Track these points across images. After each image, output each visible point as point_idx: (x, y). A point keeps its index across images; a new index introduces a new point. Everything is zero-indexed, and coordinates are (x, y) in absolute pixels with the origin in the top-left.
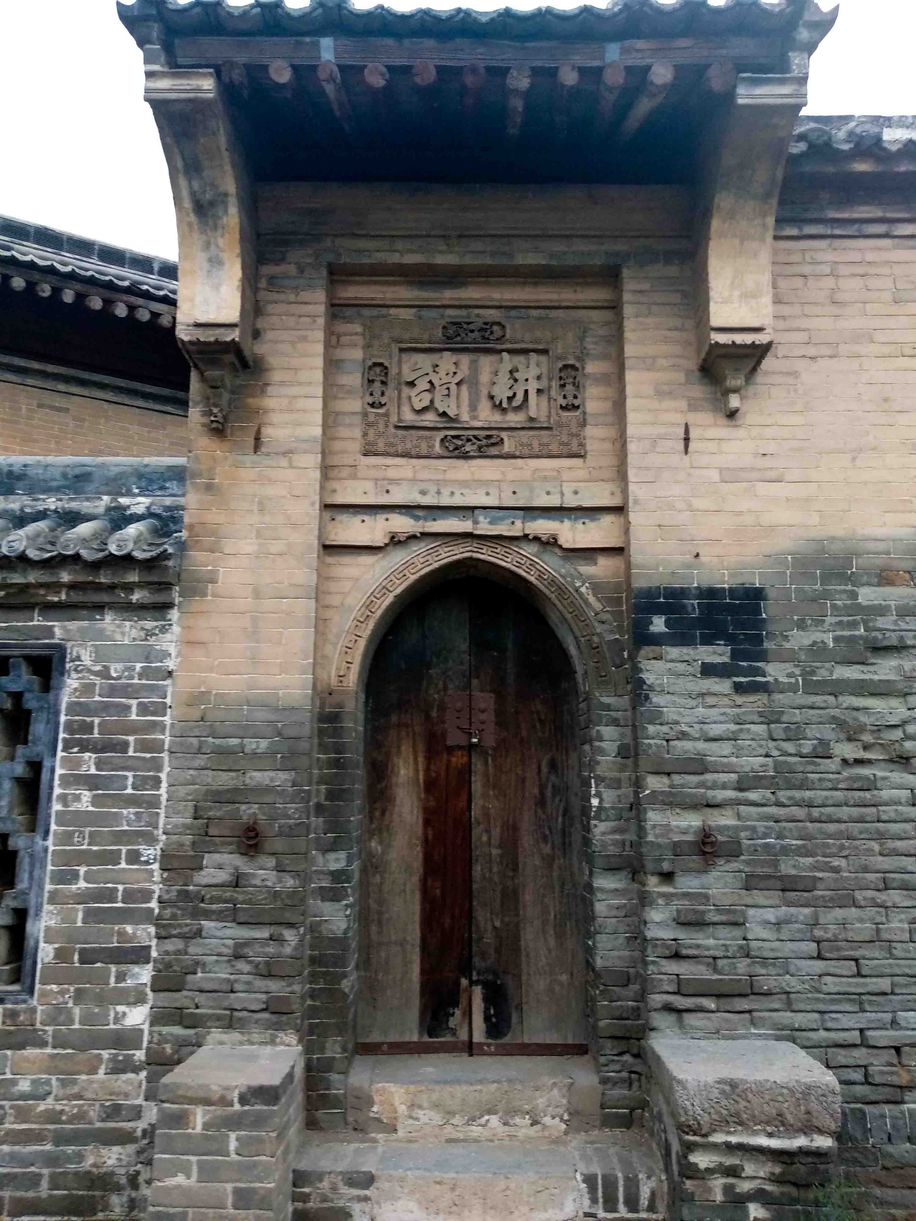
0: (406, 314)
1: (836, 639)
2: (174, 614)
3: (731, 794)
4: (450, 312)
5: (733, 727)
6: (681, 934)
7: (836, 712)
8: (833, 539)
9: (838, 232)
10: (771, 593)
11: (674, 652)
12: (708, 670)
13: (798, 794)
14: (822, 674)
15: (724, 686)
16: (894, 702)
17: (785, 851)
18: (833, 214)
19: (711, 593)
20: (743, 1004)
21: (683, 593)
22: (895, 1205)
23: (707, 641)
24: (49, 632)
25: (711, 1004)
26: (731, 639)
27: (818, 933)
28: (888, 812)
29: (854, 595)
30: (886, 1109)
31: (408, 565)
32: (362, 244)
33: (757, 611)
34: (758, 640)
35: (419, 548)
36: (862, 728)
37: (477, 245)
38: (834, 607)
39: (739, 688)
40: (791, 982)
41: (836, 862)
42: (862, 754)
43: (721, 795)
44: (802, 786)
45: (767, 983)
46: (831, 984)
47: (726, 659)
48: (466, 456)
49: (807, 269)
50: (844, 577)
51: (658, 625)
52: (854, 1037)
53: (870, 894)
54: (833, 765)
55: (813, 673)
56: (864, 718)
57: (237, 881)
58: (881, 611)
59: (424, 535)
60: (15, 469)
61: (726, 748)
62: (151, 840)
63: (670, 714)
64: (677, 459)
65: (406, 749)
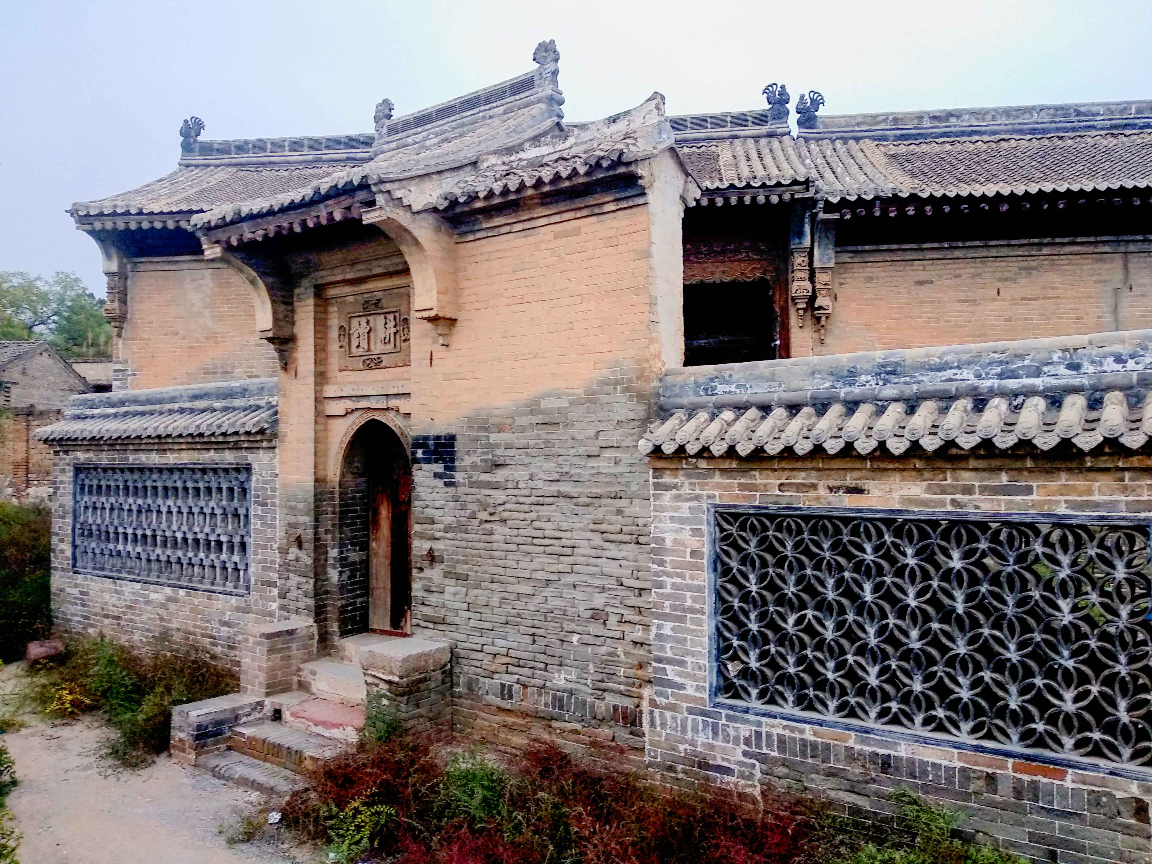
0: (351, 299)
1: (481, 460)
2: (277, 450)
3: (442, 534)
4: (366, 295)
5: (443, 502)
6: (425, 594)
7: (477, 497)
8: (482, 408)
9: (490, 234)
10: (458, 438)
11: (425, 466)
12: (437, 475)
13: (464, 535)
14: (475, 478)
15: (440, 483)
16: (500, 492)
17: (458, 561)
18: (485, 225)
19: (438, 438)
20: (442, 627)
21: (426, 438)
22: (485, 720)
23: (436, 461)
24: (246, 458)
25: (431, 625)
26: (444, 461)
27: (467, 600)
28: (495, 546)
29: (488, 438)
30: (487, 680)
31: (354, 423)
32: (324, 273)
33: (452, 446)
34: (453, 461)
35: (357, 414)
36: (488, 505)
37: (360, 267)
38: (481, 444)
39: (446, 484)
40: (457, 620)
41: (476, 568)
42: (488, 518)
43: (438, 534)
44: (466, 532)
45: (448, 620)
46: (472, 623)
47: (442, 470)
48: (371, 369)
49: (477, 259)
50: (486, 429)
51: (420, 454)
52: (479, 647)
53: (486, 584)
54: (476, 522)
55: (471, 477)
56: (488, 500)
57: (297, 560)
58: (497, 446)
59: (357, 409)
60: (235, 389)
61: (440, 512)
62: (276, 542)
63: (423, 495)
64: (429, 370)
65: (385, 504)
